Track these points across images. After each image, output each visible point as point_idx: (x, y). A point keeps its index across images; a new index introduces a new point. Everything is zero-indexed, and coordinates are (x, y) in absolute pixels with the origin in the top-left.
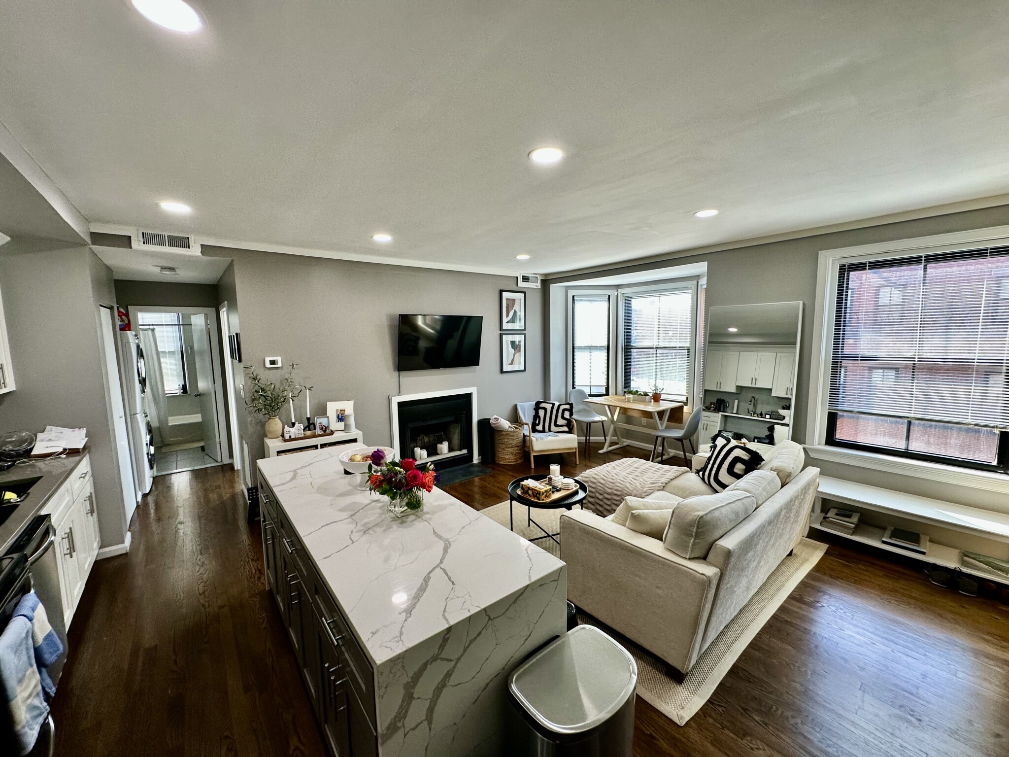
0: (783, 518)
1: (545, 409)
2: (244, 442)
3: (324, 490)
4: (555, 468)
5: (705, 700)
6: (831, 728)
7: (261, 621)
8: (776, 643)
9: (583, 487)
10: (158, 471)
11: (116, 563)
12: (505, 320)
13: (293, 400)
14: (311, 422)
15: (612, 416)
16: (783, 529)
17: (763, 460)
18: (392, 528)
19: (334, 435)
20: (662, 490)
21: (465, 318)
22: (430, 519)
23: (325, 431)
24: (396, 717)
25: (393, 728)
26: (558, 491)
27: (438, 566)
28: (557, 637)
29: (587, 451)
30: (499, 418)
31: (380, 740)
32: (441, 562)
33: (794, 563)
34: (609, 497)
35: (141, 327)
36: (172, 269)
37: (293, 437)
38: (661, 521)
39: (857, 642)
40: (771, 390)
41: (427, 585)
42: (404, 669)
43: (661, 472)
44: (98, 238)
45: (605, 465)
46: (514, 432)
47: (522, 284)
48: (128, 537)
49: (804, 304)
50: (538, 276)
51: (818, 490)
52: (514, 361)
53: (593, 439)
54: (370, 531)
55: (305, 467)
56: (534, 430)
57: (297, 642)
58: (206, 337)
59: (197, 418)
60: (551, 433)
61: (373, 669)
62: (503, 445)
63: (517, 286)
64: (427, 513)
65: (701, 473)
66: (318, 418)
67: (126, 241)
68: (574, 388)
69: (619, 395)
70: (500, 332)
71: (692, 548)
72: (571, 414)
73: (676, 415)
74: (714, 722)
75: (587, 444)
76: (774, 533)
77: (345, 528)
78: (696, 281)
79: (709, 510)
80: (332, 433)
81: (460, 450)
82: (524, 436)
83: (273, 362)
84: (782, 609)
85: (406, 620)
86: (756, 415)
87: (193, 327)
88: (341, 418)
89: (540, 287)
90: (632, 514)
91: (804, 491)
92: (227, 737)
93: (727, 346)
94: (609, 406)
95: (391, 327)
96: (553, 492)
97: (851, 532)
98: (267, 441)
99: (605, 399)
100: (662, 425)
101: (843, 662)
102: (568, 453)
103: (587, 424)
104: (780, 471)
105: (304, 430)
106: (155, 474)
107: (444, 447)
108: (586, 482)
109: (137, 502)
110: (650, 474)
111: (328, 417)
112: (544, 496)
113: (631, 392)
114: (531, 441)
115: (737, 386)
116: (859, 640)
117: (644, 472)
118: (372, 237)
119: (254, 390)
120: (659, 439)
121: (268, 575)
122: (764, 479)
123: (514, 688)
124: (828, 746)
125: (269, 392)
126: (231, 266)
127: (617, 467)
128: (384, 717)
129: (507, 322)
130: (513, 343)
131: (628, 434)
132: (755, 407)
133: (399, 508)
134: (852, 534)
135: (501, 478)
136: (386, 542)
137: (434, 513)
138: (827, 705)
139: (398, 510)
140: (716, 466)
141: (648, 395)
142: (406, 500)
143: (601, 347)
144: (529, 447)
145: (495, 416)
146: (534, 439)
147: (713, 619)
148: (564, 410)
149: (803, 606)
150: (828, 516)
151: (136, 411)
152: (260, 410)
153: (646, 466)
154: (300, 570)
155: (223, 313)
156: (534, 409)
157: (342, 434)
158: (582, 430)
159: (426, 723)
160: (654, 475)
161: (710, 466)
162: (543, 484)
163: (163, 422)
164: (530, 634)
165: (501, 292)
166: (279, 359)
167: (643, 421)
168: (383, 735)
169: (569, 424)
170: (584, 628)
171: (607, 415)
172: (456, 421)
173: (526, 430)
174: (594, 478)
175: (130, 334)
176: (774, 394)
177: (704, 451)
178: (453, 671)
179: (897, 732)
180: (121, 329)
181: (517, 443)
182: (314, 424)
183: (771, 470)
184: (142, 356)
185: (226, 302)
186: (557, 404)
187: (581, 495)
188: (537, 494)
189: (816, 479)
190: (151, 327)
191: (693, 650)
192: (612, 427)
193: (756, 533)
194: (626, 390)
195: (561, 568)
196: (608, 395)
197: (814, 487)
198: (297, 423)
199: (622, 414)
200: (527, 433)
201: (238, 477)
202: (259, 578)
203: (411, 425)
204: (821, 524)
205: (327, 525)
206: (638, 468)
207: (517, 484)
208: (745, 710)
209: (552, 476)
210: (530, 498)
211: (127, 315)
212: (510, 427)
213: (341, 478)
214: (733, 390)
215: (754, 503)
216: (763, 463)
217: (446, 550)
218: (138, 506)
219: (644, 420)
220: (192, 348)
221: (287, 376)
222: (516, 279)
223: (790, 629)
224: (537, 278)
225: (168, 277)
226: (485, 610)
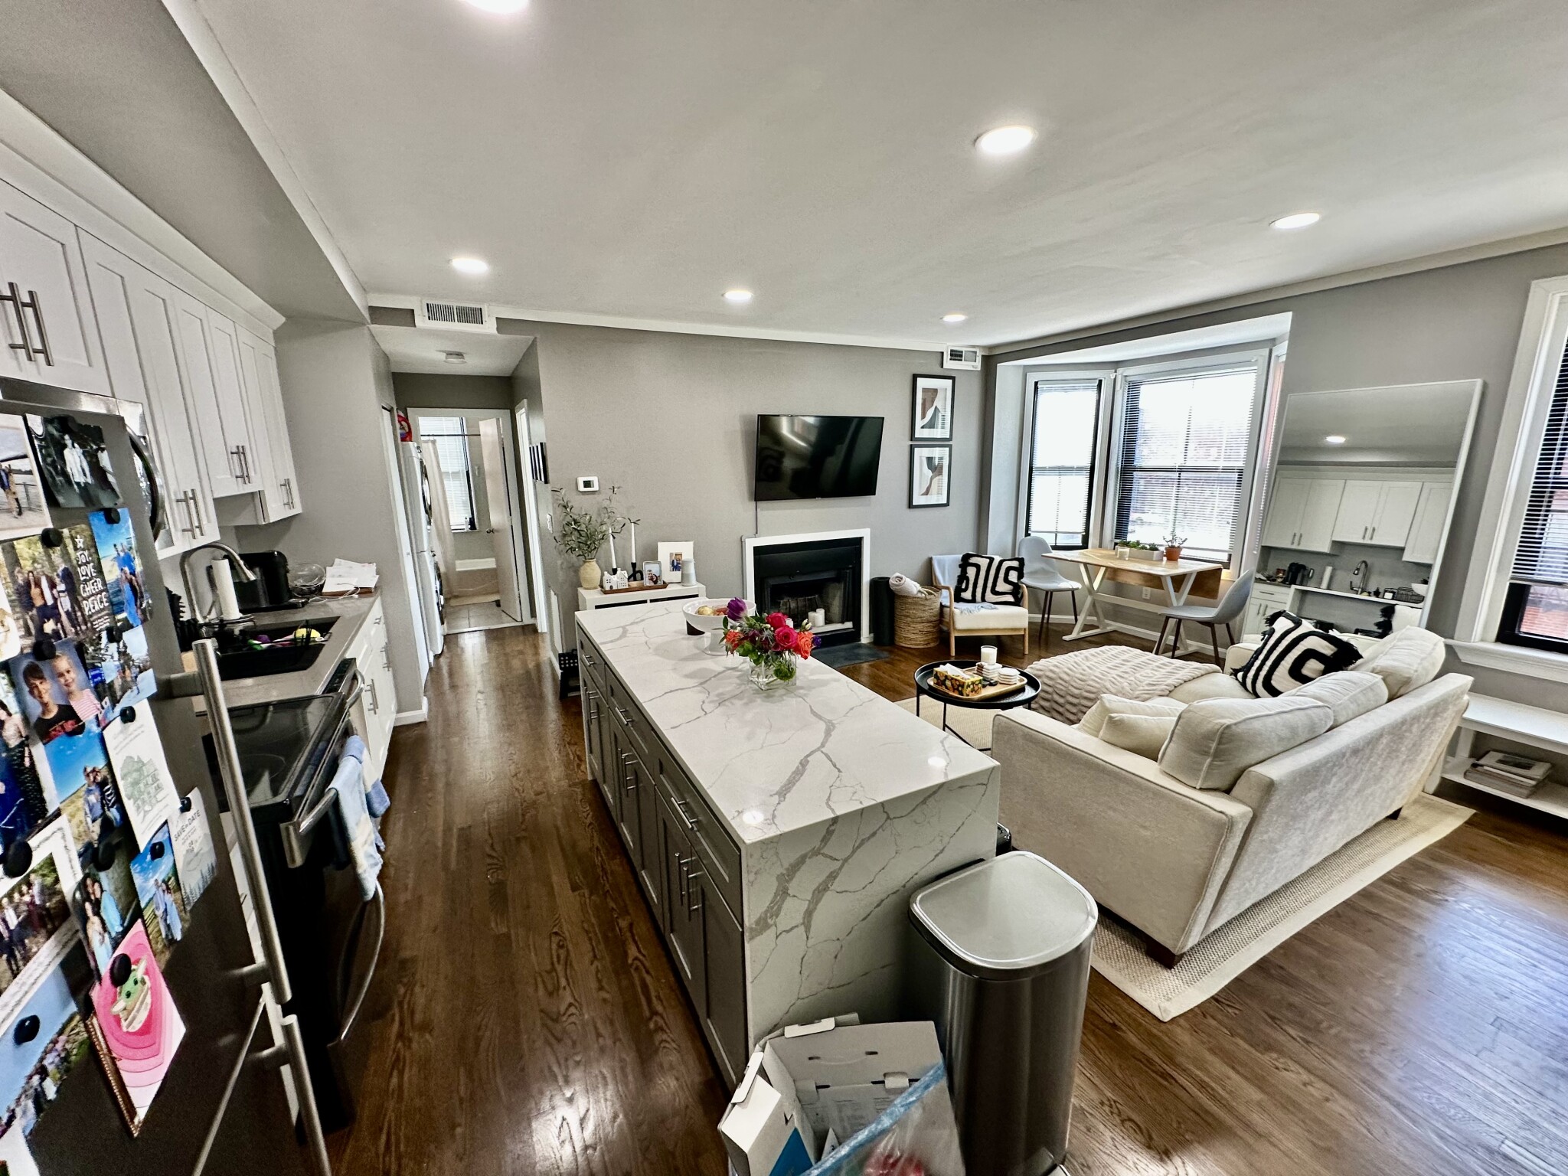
0: (1383, 750)
1: (978, 567)
2: (552, 593)
3: (663, 651)
4: (989, 653)
5: (1208, 996)
6: (1426, 1067)
7: (585, 814)
8: (1344, 939)
9: (1033, 683)
10: (449, 627)
11: (417, 731)
12: (919, 423)
13: (614, 538)
14: (637, 569)
15: (1091, 581)
16: (1382, 769)
17: (1361, 657)
18: (755, 701)
19: (668, 589)
20: (1167, 696)
21: (855, 421)
22: (805, 695)
23: (656, 582)
24: (766, 912)
25: (763, 925)
26: (991, 685)
27: (818, 749)
28: (982, 860)
29: (1043, 636)
30: (904, 577)
31: (747, 935)
32: (823, 745)
33: (1397, 830)
34: (1075, 701)
35: (423, 438)
36: (459, 355)
37: (614, 588)
38: (1157, 732)
39: (1501, 959)
40: (1402, 550)
41: (804, 770)
42: (778, 857)
43: (1169, 669)
44: (379, 314)
45: (1071, 654)
46: (926, 599)
47: (949, 364)
48: (425, 701)
49: (1485, 386)
50: (977, 350)
51: (1465, 716)
52: (931, 489)
53: (1054, 618)
54: (727, 703)
55: (637, 623)
56: (958, 599)
57: (633, 842)
58: (498, 450)
59: (489, 563)
60: (985, 604)
61: (739, 850)
62: (909, 619)
63: (942, 367)
64: (802, 688)
65: (1240, 675)
66: (647, 564)
67: (407, 317)
68: (1027, 534)
69: (1106, 549)
70: (911, 443)
71: (1208, 772)
72: (1021, 576)
73: (1205, 583)
74: (1218, 1026)
75: (1045, 625)
76: (1362, 770)
77: (695, 697)
78: (1267, 350)
79: (1244, 718)
80: (665, 585)
81: (843, 622)
82: (942, 606)
83: (587, 484)
84: (1365, 894)
85: (779, 803)
86: (1365, 593)
87: (482, 437)
88: (676, 566)
89: (979, 369)
90: (1111, 718)
91: (1432, 711)
92: (556, 933)
93: (1319, 470)
94: (1086, 564)
95: (746, 434)
96: (984, 686)
97: (1526, 792)
98: (580, 590)
99: (1080, 553)
100: (1178, 599)
101: (1466, 983)
102: (1011, 636)
103: (1047, 592)
104: (1391, 674)
105: (629, 578)
106: (446, 632)
107: (819, 615)
108: (1039, 677)
109: (430, 664)
110: (1149, 671)
111: (659, 563)
112: (969, 689)
113: (1127, 544)
114: (952, 615)
115: (1334, 542)
116: (1505, 956)
117: (1137, 668)
118: (723, 295)
119: (564, 523)
120: (1172, 622)
121: (590, 760)
122: (1355, 683)
123: (917, 909)
124: (1416, 1089)
125: (583, 526)
126: (532, 349)
127: (1092, 657)
128: (753, 907)
129: (923, 427)
130: (930, 460)
131: (1117, 613)
132: (1366, 578)
133: (764, 677)
134: (1527, 797)
135: (903, 666)
136: (749, 716)
137: (810, 688)
138: (1426, 1037)
139: (763, 680)
140: (1269, 663)
141: (1157, 550)
142: (773, 668)
143: (1080, 469)
144: (948, 623)
145: (898, 574)
146: (957, 611)
147: (1234, 884)
148: (1009, 569)
149: (1407, 895)
150: (1481, 762)
151: (423, 548)
152: (572, 549)
153: (1143, 659)
154: (638, 749)
155: (521, 416)
156: (960, 566)
157: (678, 587)
158: (1037, 603)
159: (802, 929)
160: (1156, 673)
161: (1257, 663)
162: (971, 673)
163: (450, 566)
164: (943, 850)
165: (915, 377)
166: (594, 479)
167: (1144, 592)
168: (751, 929)
169: (1016, 591)
170: (1023, 855)
171: (1081, 581)
172: (836, 580)
173: (945, 598)
174: (1051, 671)
175: (412, 445)
176: (1406, 557)
177: (1251, 642)
178: (838, 874)
179: (1550, 1093)
180: (403, 440)
181: (931, 616)
182: (641, 573)
183: (1372, 672)
184: (426, 476)
185: (525, 400)
186: (997, 559)
187: (1029, 693)
188: (959, 686)
189: (1463, 693)
190: (432, 438)
191: (1194, 922)
192: (1089, 600)
193: (1327, 763)
194: (1118, 541)
195: (993, 768)
196: (1087, 548)
197: (1456, 709)
198: (619, 569)
199: (1108, 579)
200: (946, 602)
201: (543, 642)
202: (579, 766)
203: (772, 582)
204: (1465, 775)
205: (671, 691)
206: (1128, 661)
207: (929, 671)
208: (1273, 1018)
209: (983, 663)
210: (947, 691)
211: (406, 420)
212: (919, 591)
213: (683, 639)
214: (1325, 548)
215: (1329, 718)
216: (1359, 662)
217: (828, 733)
218: (431, 669)
219: (1147, 591)
220: (481, 468)
221: (606, 503)
222: (940, 355)
223: (1374, 924)
224: (976, 352)
225: (456, 367)
226: (882, 804)
